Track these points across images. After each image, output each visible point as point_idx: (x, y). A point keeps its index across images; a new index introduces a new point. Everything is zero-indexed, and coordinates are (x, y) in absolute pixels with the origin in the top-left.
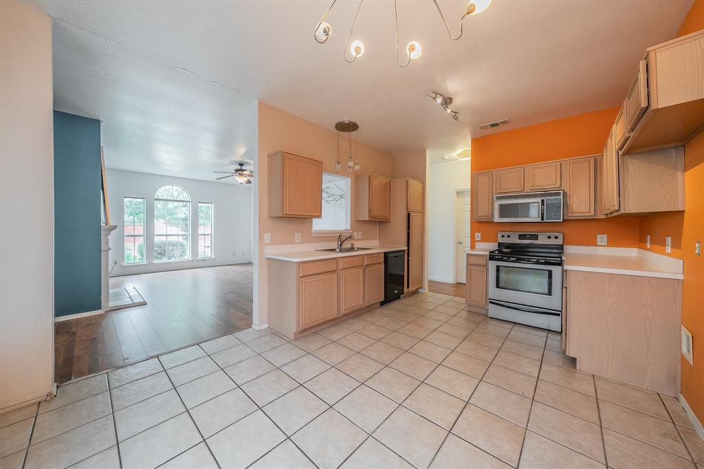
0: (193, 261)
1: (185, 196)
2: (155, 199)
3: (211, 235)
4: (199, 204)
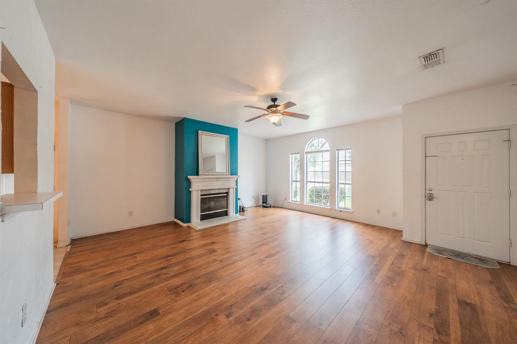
0: (331, 209)
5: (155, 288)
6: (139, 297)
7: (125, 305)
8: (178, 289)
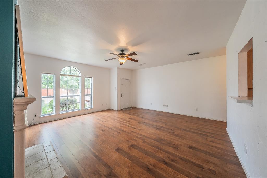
0: (82, 111)
1: (78, 73)
2: (61, 75)
3: (91, 95)
4: (86, 78)
5: (182, 156)
6: (191, 158)
7: (200, 160)
8: (174, 147)
